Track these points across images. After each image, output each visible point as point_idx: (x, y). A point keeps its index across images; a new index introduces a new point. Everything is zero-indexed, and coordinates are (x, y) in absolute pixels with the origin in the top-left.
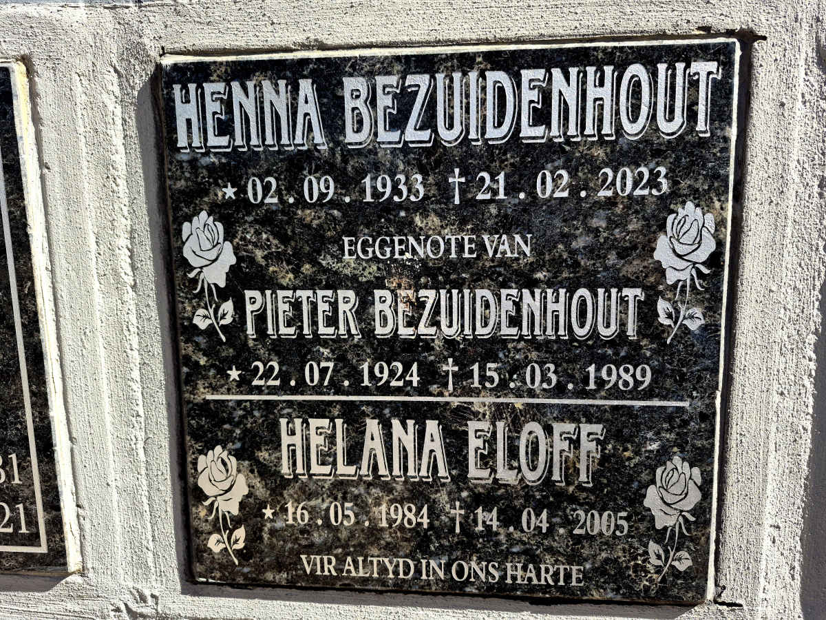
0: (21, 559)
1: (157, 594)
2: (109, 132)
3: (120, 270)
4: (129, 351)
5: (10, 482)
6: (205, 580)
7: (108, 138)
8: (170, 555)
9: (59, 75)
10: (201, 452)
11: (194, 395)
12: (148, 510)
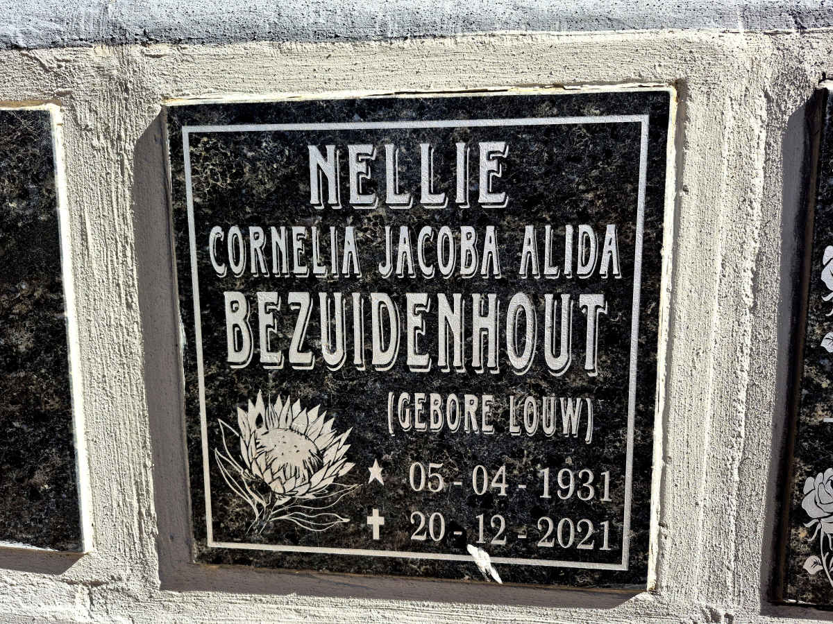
0: (597, 576)
1: (732, 613)
2: (752, 156)
3: (743, 291)
4: (739, 372)
5: (598, 499)
6: (794, 601)
7: (751, 162)
8: (753, 575)
9: (712, 98)
10: (809, 474)
11: (811, 417)
12: (734, 530)
